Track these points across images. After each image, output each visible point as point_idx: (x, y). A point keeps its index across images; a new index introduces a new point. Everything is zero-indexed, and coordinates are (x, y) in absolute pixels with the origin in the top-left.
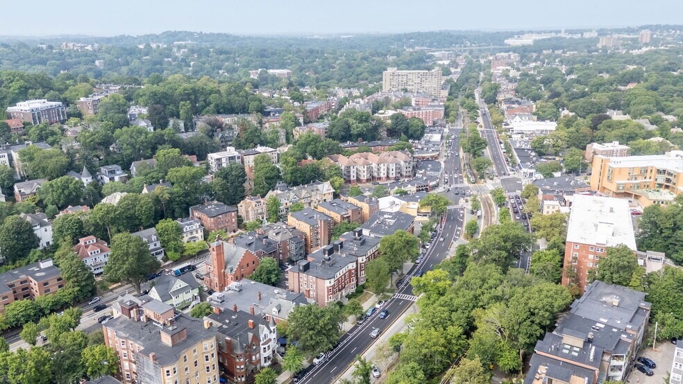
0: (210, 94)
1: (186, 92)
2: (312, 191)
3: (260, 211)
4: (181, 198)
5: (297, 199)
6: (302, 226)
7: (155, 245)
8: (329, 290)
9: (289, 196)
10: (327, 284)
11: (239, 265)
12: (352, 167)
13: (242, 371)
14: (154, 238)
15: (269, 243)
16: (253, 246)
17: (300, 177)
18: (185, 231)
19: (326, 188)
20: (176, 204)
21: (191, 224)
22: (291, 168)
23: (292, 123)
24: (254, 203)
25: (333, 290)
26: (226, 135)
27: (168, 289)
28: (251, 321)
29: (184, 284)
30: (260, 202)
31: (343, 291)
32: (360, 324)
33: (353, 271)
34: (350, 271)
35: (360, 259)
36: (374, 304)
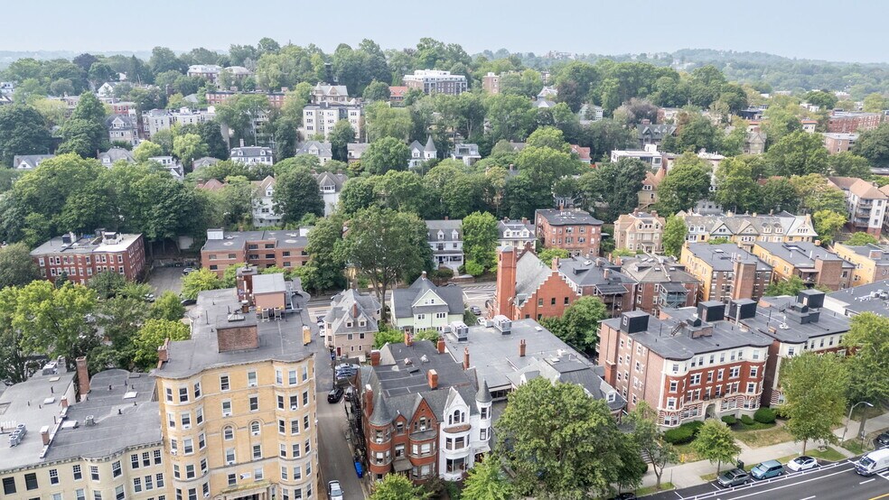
0: (659, 76)
1: (624, 70)
2: (765, 225)
3: (647, 238)
4: (522, 190)
5: (728, 232)
6: (700, 269)
7: (455, 246)
8: (669, 386)
9: (712, 225)
10: (667, 368)
11: (536, 296)
12: (875, 203)
13: (379, 464)
14: (455, 234)
15: (617, 280)
16: (584, 275)
17: (749, 199)
18: (505, 236)
19: (797, 226)
20: (514, 199)
21: (518, 228)
22: (732, 178)
23: (782, 124)
24: (638, 221)
26: (656, 130)
27: (413, 300)
28: (433, 372)
29: (439, 301)
30: (651, 222)
31: (718, 403)
32: (722, 486)
33: (756, 368)
34: (745, 365)
35: (784, 350)
36: (787, 459)
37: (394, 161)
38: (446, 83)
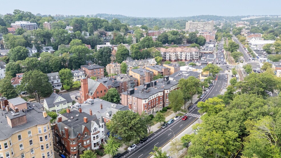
0: (103, 22)
1: (92, 20)
2: (145, 62)
3: (117, 70)
4: (76, 60)
5: (137, 65)
6: (136, 76)
7: (58, 81)
8: (145, 106)
9: (133, 64)
10: (144, 102)
11: (96, 91)
12: (167, 53)
13: (75, 151)
14: (57, 77)
15: (117, 82)
16: (107, 83)
17: (140, 56)
18: (75, 75)
19: (152, 61)
20: (73, 63)
21: (78, 72)
22: (135, 50)
23: (139, 35)
24: (114, 65)
25: (147, 106)
26: (107, 38)
27: (53, 101)
28: (85, 118)
29: (63, 99)
30: (117, 65)
31: (154, 108)
32: (163, 128)
33: (161, 97)
34: (159, 97)
35: (166, 91)
36: (173, 118)
37: (23, 55)
38: (29, 26)
